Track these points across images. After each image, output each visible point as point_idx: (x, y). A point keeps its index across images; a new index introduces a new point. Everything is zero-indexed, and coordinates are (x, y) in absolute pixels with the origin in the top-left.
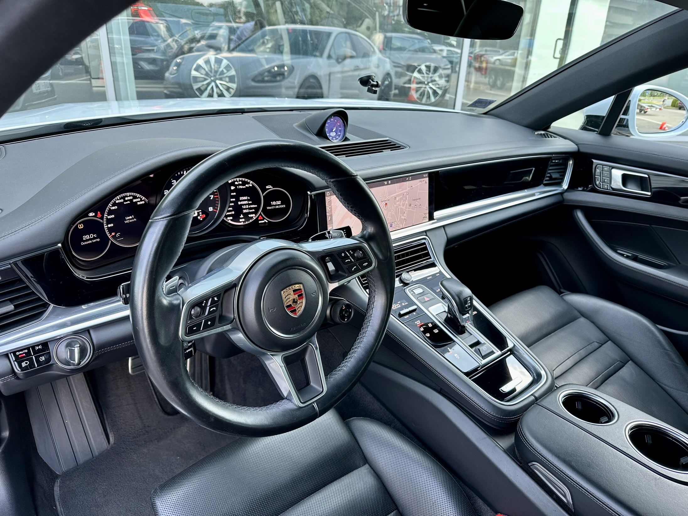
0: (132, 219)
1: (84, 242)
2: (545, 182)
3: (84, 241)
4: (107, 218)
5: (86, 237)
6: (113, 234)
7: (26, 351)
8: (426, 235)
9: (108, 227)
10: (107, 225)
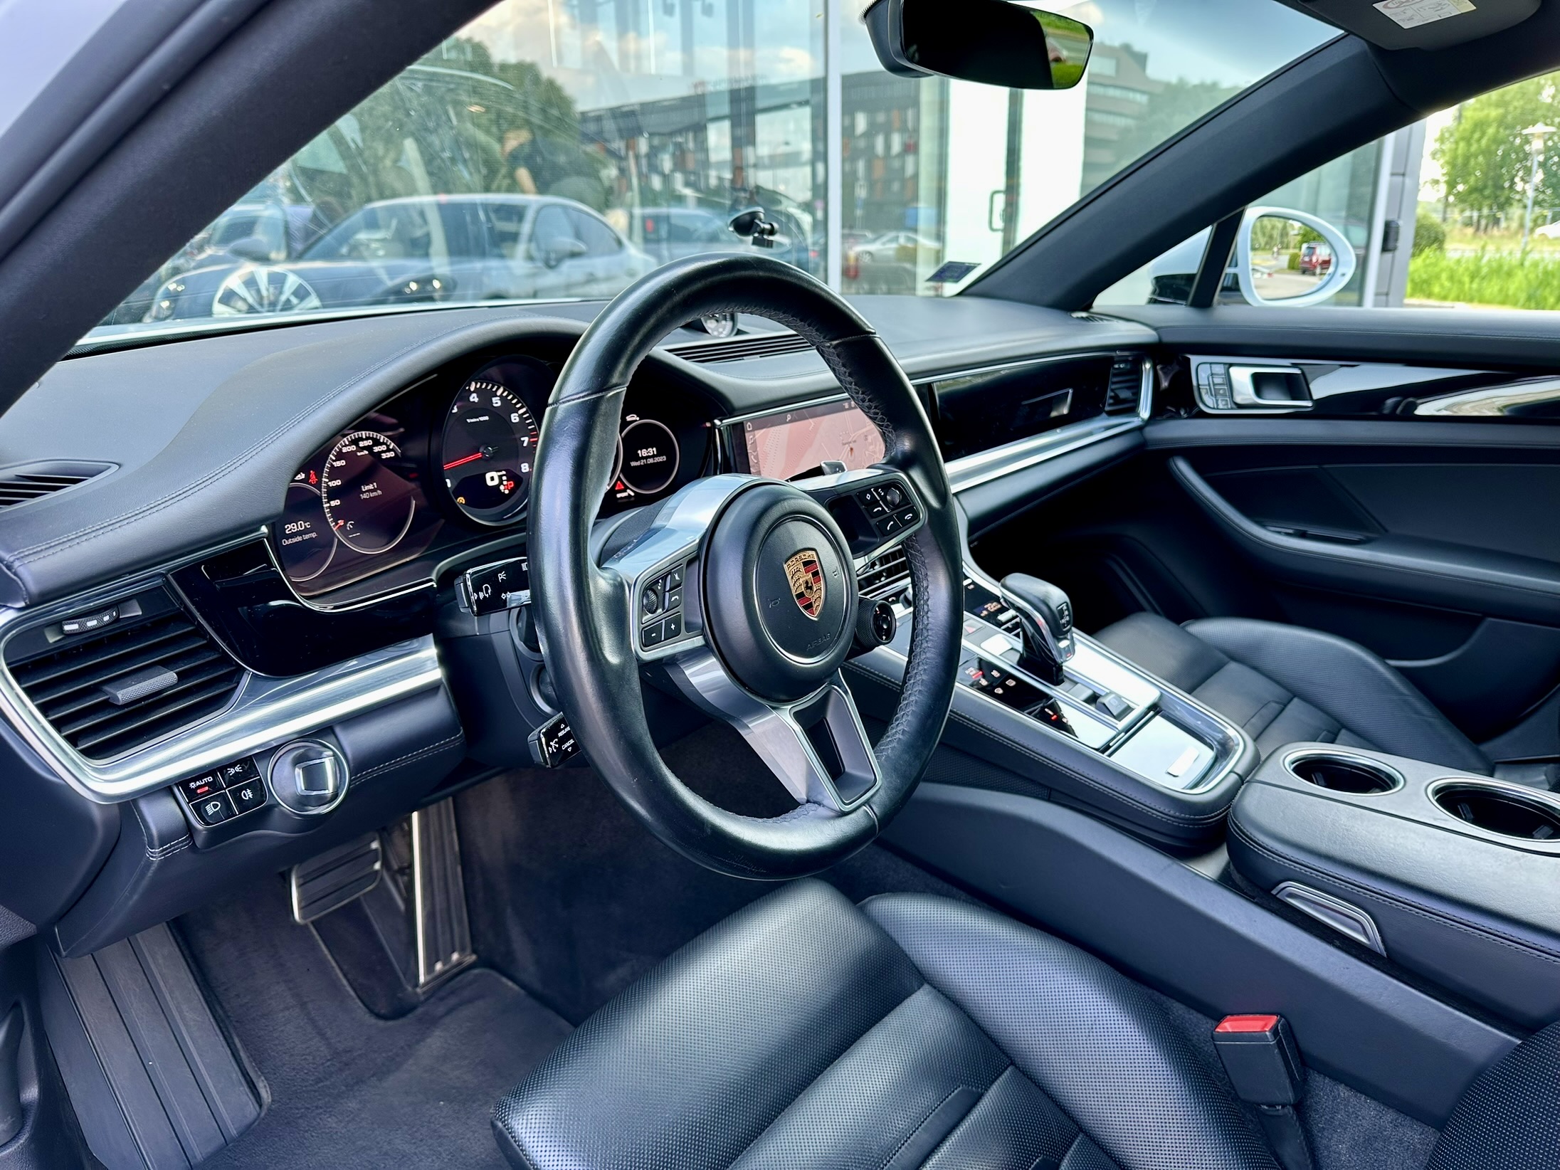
0: (375, 490)
1: (287, 540)
2: (1107, 408)
3: (289, 537)
4: (328, 487)
5: (291, 528)
7: (210, 779)
9: (330, 507)
10: (329, 502)
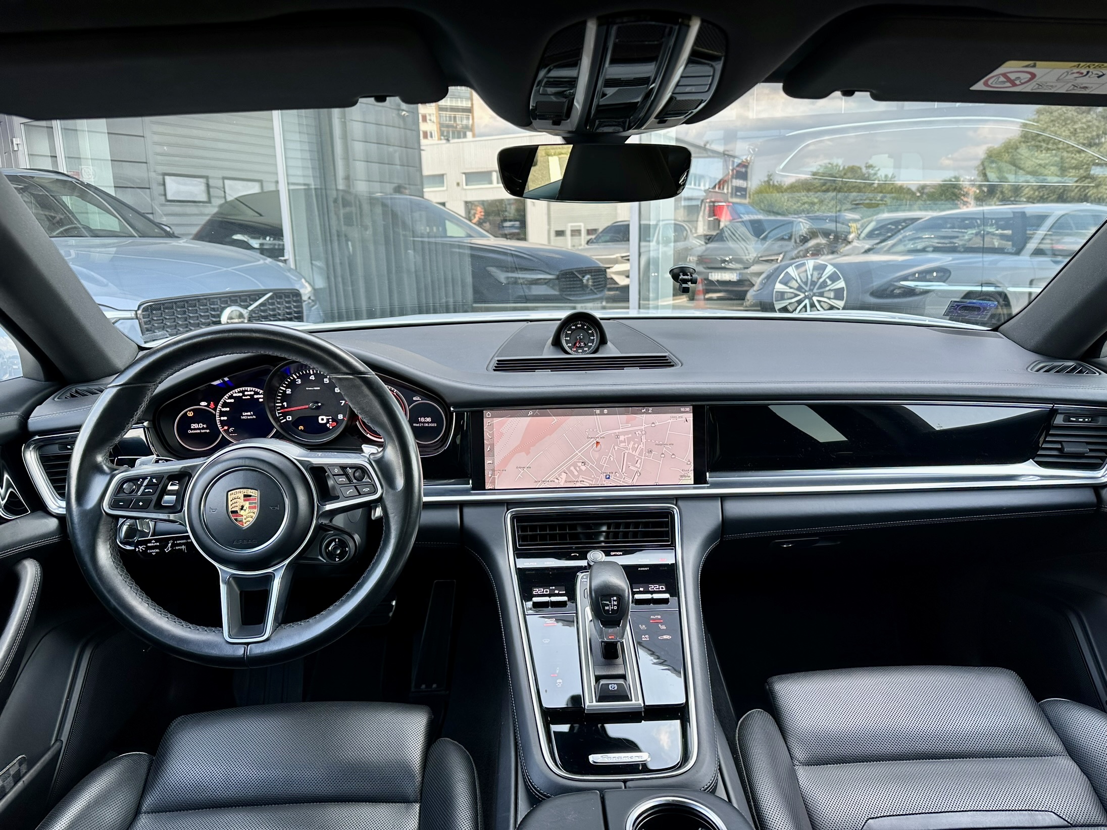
0: (251, 415)
1: (192, 431)
3: (192, 429)
4: (221, 411)
5: (194, 426)
6: (226, 428)
8: (676, 505)
9: (220, 420)
10: (220, 417)
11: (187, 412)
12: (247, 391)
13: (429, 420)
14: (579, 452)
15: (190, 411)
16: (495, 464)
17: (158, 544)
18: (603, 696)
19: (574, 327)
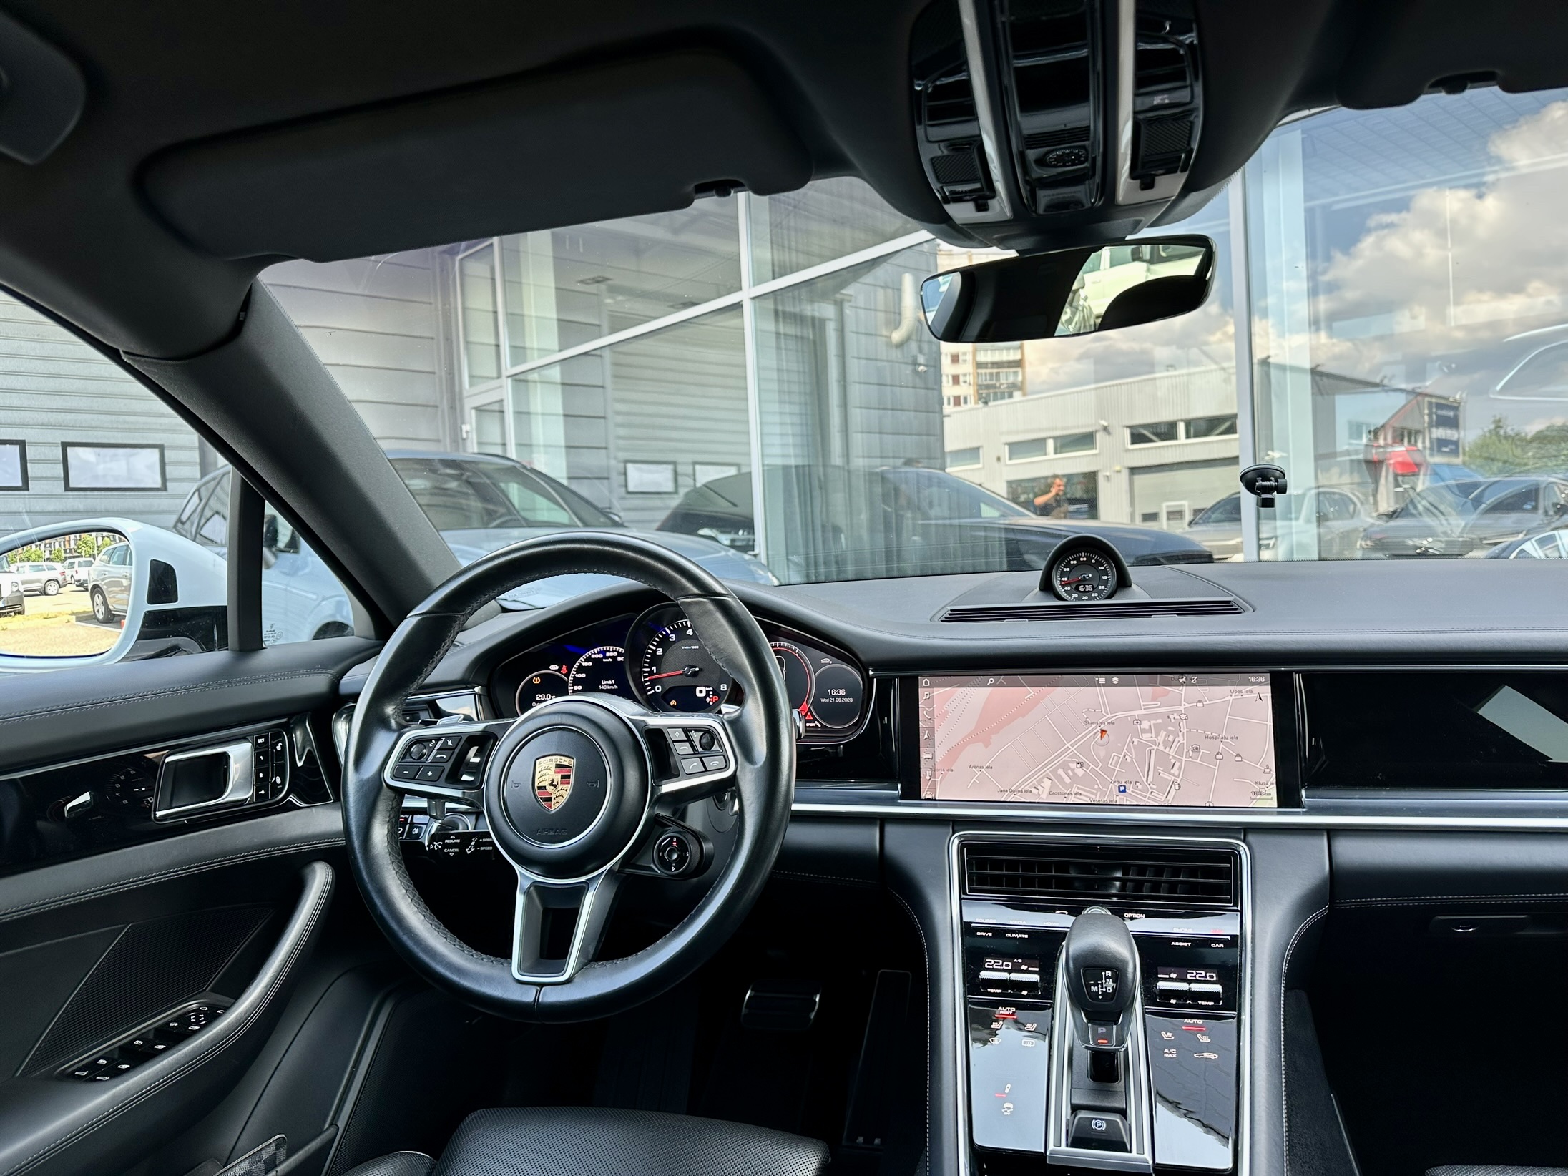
0: (611, 685)
3: (536, 702)
4: (574, 677)
5: (539, 697)
8: (1244, 841)
9: (573, 690)
10: (571, 686)
11: (532, 678)
12: (609, 651)
13: (842, 692)
14: (1072, 745)
15: (536, 676)
16: (937, 760)
17: (458, 841)
18: (1080, 1139)
19: (1075, 562)
